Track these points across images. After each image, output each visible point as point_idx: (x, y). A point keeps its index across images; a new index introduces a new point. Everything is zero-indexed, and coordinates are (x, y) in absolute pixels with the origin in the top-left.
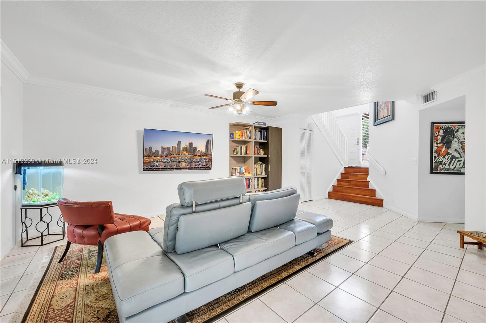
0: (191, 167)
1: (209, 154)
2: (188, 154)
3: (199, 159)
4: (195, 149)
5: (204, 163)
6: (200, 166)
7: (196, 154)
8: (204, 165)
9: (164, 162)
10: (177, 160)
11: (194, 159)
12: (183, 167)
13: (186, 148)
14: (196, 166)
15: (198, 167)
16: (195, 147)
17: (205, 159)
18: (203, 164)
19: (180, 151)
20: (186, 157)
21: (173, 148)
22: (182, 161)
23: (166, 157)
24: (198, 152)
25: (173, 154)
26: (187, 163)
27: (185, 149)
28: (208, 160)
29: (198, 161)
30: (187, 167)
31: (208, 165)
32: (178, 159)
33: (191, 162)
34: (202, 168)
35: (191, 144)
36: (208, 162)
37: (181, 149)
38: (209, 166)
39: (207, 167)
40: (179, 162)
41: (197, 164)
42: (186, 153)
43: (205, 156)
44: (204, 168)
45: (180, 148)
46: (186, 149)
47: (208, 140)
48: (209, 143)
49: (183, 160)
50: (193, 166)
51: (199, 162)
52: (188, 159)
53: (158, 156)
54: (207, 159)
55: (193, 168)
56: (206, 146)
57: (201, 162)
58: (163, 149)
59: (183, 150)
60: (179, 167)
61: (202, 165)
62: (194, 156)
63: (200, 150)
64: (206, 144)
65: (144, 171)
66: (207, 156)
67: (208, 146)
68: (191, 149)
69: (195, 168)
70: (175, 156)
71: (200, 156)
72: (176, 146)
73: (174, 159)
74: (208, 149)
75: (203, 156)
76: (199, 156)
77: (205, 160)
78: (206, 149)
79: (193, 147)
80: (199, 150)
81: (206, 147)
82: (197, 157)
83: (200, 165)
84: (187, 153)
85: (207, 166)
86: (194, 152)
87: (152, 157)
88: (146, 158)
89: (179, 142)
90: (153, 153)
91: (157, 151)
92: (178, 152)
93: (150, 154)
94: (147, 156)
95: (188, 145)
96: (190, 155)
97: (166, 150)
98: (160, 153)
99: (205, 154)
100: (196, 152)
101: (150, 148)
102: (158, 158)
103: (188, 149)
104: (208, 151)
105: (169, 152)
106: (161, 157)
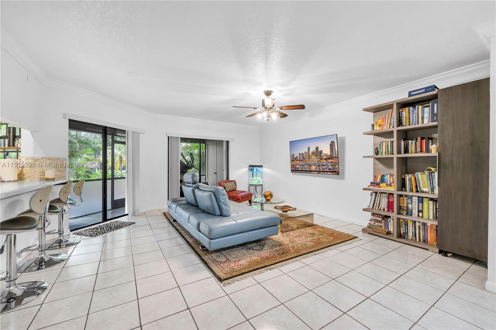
0: (320, 170)
1: (335, 157)
2: (315, 158)
3: (325, 162)
4: (321, 152)
5: (331, 167)
6: (327, 170)
7: (322, 157)
8: (331, 169)
9: (301, 165)
11: (321, 163)
12: (314, 170)
13: (314, 152)
14: (323, 169)
15: (325, 170)
16: (321, 151)
17: (331, 162)
18: (330, 168)
19: (310, 155)
20: (315, 160)
21: (306, 154)
22: (312, 165)
23: (302, 161)
24: (324, 155)
26: (316, 166)
27: (313, 153)
28: (334, 163)
29: (325, 164)
31: (334, 169)
32: (309, 163)
33: (319, 166)
34: (329, 172)
35: (317, 148)
36: (335, 165)
37: (311, 154)
38: (336, 170)
39: (334, 171)
40: (310, 165)
41: (324, 167)
42: (314, 157)
43: (331, 159)
44: (331, 172)
45: (309, 153)
46: (314, 153)
47: (332, 142)
48: (333, 145)
49: (313, 163)
51: (325, 165)
52: (316, 163)
53: (297, 161)
55: (321, 171)
56: (331, 148)
57: (328, 166)
58: (300, 154)
59: (312, 155)
60: (310, 170)
61: (329, 169)
62: (321, 159)
63: (326, 154)
64: (330, 146)
65: (291, 172)
66: (332, 159)
67: (332, 148)
68: (318, 153)
69: (323, 171)
70: (307, 160)
71: (326, 159)
72: (307, 152)
73: (307, 163)
74: (332, 152)
75: (329, 159)
76: (325, 159)
78: (331, 152)
79: (319, 151)
80: (324, 154)
81: (331, 149)
82: (324, 160)
83: (327, 168)
84: (315, 157)
85: (334, 170)
86: (321, 156)
87: (295, 161)
88: (292, 162)
89: (309, 148)
90: (295, 159)
91: (297, 157)
92: (309, 156)
93: (293, 159)
94: (292, 161)
95: (315, 149)
96: (317, 158)
97: (301, 155)
98: (298, 158)
99: (331, 157)
100: (322, 155)
101: (293, 154)
102: (298, 162)
103: (315, 153)
104: (333, 154)
105: (303, 157)
106: (299, 161)
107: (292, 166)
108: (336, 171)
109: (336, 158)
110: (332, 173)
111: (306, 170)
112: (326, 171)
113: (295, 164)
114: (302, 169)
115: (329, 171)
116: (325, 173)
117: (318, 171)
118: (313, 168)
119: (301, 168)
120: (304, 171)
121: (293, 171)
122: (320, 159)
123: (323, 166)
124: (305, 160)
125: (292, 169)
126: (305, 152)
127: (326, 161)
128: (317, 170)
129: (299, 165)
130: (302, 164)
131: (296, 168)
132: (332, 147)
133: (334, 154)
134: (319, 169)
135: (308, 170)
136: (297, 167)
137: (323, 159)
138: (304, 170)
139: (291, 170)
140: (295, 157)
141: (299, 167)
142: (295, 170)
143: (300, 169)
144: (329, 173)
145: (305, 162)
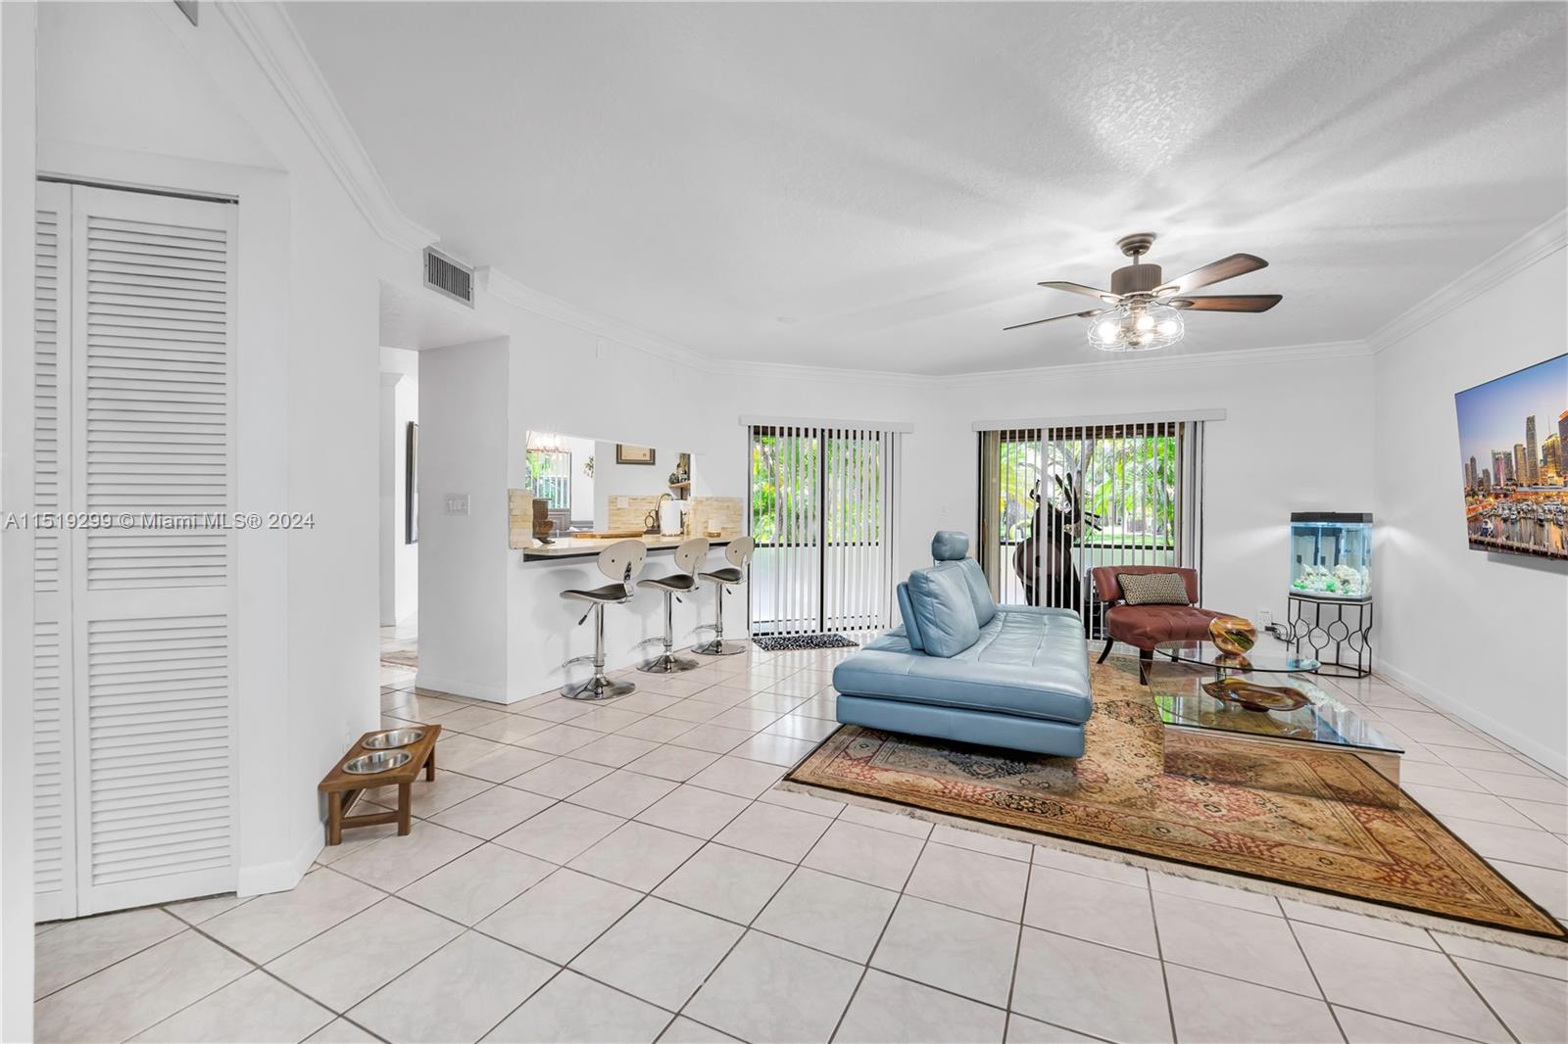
2: (1561, 481)
9: (1505, 520)
10: (1534, 511)
13: (1553, 446)
19: (1535, 465)
20: (1558, 494)
21: (1519, 453)
22: (1547, 520)
23: (1506, 496)
25: (1522, 485)
27: (1550, 451)
32: (1535, 507)
37: (1540, 456)
40: (1541, 523)
42: (1556, 478)
45: (1533, 453)
46: (1554, 454)
49: (1550, 511)
52: (1564, 508)
53: (1489, 494)
58: (1496, 459)
59: (1545, 461)
60: (1542, 549)
65: (1471, 549)
70: (1526, 493)
72: (1525, 446)
73: (1524, 506)
84: (1559, 475)
87: (1481, 497)
88: (1470, 499)
89: (1531, 421)
90: (1481, 483)
91: (1486, 472)
92: (1534, 473)
93: (1476, 488)
94: (1471, 493)
95: (1556, 431)
97: (1503, 466)
98: (1492, 482)
101: (1473, 460)
102: (1491, 499)
103: (1559, 452)
105: (1511, 473)
106: (1497, 497)
107: (1474, 520)
113: (1480, 510)
114: (1507, 538)
120: (1518, 549)
121: (1475, 544)
124: (1519, 489)
125: (1474, 537)
126: (1515, 447)
129: (1496, 516)
130: (1507, 512)
131: (1485, 532)
135: (1532, 546)
136: (1490, 526)
138: (1516, 544)
139: (1470, 540)
140: (1481, 475)
141: (1496, 527)
145: (1518, 501)
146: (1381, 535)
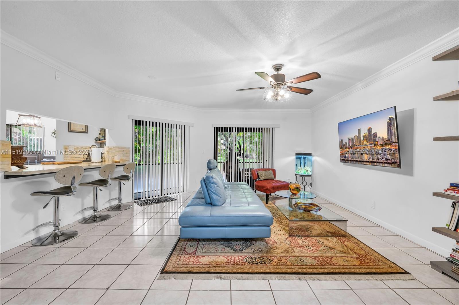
0: (374, 161)
1: (394, 141)
2: (368, 144)
3: (381, 149)
4: (375, 135)
5: (389, 156)
6: (384, 160)
7: (376, 142)
8: (389, 160)
9: (351, 154)
10: (360, 151)
11: (376, 150)
12: (365, 160)
13: (366, 135)
14: (378, 159)
15: (381, 161)
16: (375, 133)
17: (389, 149)
18: (388, 158)
19: (361, 140)
20: (367, 147)
21: (356, 138)
22: (364, 153)
23: (352, 148)
24: (379, 139)
25: (356, 145)
26: (369, 155)
27: (365, 137)
28: (394, 151)
29: (380, 152)
30: (369, 160)
31: (394, 159)
32: (360, 150)
33: (373, 154)
34: (386, 163)
35: (370, 130)
36: (394, 154)
37: (362, 138)
38: (396, 161)
39: (393, 163)
40: (362, 154)
41: (379, 156)
42: (366, 143)
43: (389, 145)
44: (389, 163)
45: (360, 138)
46: (366, 137)
47: (390, 119)
48: (391, 123)
49: (364, 151)
50: (375, 159)
51: (381, 154)
52: (369, 150)
53: (347, 148)
54: (391, 150)
55: (375, 162)
56: (388, 128)
57: (385, 155)
58: (349, 139)
59: (363, 139)
60: (362, 160)
61: (386, 159)
62: (375, 145)
63: (381, 137)
64: (388, 126)
65: (341, 162)
66: (390, 144)
67: (390, 128)
68: (371, 136)
69: (378, 162)
70: (357, 147)
71: (382, 145)
72: (358, 136)
73: (357, 150)
74: (391, 134)
75: (386, 144)
76: (380, 145)
77: (389, 151)
78: (388, 134)
79: (373, 133)
80: (379, 137)
81: (388, 131)
82: (379, 147)
83: (383, 158)
84: (367, 142)
85: (393, 161)
86: (375, 140)
87: (344, 149)
88: (341, 149)
89: (359, 130)
90: (344, 145)
91: (346, 143)
92: (360, 142)
93: (343, 146)
94: (341, 148)
95: (367, 132)
96: (370, 144)
97: (351, 141)
98: (348, 145)
99: (389, 142)
100: (377, 139)
101: (342, 140)
102: (347, 149)
103: (368, 137)
104: (391, 137)
105: (353, 142)
106: (349, 148)
107: (342, 155)
108: (395, 163)
109: (396, 142)
110: (390, 165)
111: (357, 160)
112: (382, 163)
113: (344, 152)
114: (352, 158)
115: (387, 161)
116: (381, 164)
117: (371, 162)
118: (365, 157)
119: (350, 157)
120: (355, 161)
121: (342, 161)
122: (373, 145)
123: (377, 155)
124: (356, 146)
125: (342, 159)
126: (355, 136)
127: (381, 147)
128: (371, 160)
129: (348, 153)
130: (352, 152)
131: (345, 157)
132: (390, 126)
133: (393, 136)
134: (373, 159)
135: (359, 160)
136: (347, 156)
137: (378, 145)
138: (354, 159)
139: (341, 160)
140: (344, 144)
141: (348, 156)
142: (344, 160)
143: (349, 159)
144: (386, 165)
145: (355, 149)
146: (314, 158)
